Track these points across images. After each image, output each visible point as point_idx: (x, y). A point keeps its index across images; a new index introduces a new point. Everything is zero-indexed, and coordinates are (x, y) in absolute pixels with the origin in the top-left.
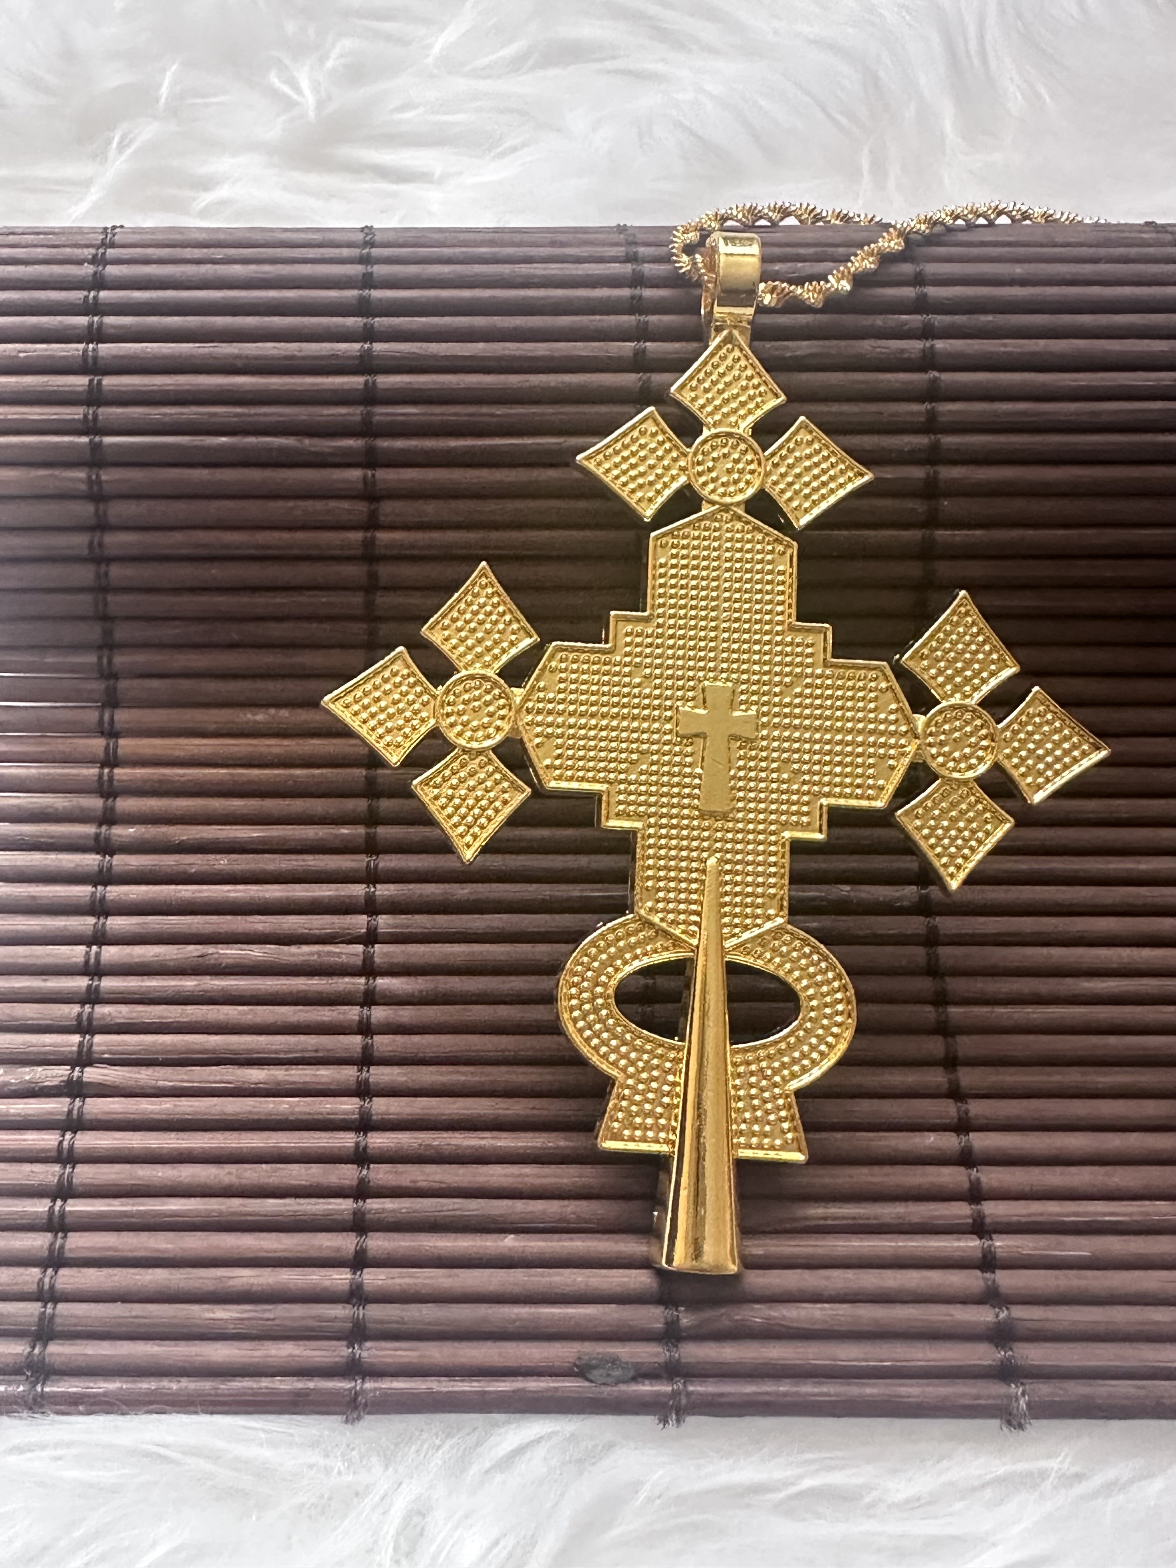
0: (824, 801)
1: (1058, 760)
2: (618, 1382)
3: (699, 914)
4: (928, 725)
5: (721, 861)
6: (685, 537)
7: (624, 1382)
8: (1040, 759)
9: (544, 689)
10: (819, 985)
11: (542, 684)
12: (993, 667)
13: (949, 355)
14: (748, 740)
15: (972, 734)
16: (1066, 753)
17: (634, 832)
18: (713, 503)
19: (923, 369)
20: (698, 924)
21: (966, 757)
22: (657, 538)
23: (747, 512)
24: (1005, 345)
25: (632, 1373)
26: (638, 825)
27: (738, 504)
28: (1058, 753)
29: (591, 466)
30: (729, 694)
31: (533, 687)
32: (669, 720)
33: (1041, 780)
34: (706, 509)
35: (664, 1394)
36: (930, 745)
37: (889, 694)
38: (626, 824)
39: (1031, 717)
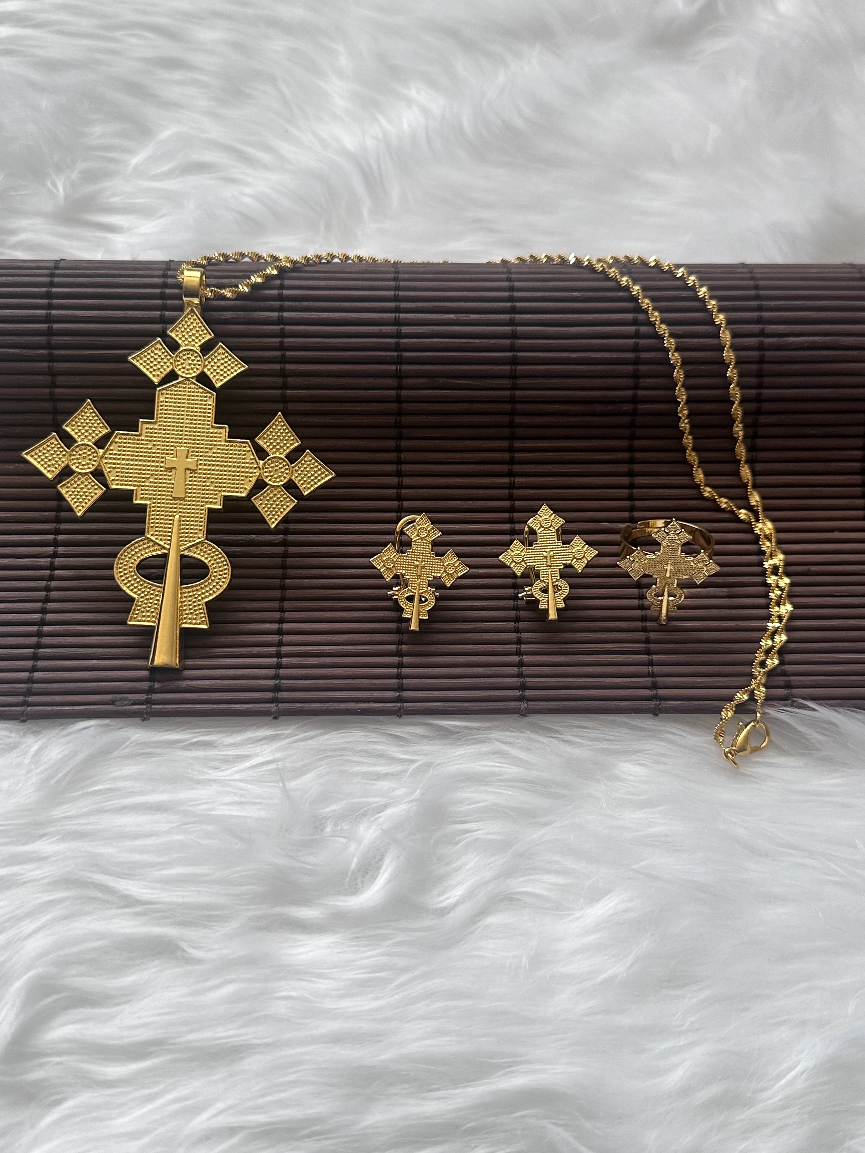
0: (223, 494)
1: (316, 478)
2: (126, 705)
3: (171, 536)
4: (264, 464)
5: (180, 516)
6: (171, 390)
7: (130, 705)
8: (309, 477)
9: (112, 450)
10: (218, 563)
11: (111, 448)
12: (291, 442)
13: (290, 319)
14: (194, 470)
15: (282, 468)
16: (319, 475)
17: (146, 505)
18: (182, 377)
19: (279, 324)
20: (170, 540)
21: (280, 477)
22: (160, 391)
23: (197, 381)
24: (312, 315)
25: (132, 702)
26: (148, 503)
27: (193, 378)
28: (316, 475)
29: (134, 362)
30: (186, 452)
31: (108, 449)
32: (162, 462)
33: (309, 486)
34: (180, 379)
35: (142, 709)
36: (265, 472)
37: (250, 453)
38: (143, 502)
39: (306, 461)
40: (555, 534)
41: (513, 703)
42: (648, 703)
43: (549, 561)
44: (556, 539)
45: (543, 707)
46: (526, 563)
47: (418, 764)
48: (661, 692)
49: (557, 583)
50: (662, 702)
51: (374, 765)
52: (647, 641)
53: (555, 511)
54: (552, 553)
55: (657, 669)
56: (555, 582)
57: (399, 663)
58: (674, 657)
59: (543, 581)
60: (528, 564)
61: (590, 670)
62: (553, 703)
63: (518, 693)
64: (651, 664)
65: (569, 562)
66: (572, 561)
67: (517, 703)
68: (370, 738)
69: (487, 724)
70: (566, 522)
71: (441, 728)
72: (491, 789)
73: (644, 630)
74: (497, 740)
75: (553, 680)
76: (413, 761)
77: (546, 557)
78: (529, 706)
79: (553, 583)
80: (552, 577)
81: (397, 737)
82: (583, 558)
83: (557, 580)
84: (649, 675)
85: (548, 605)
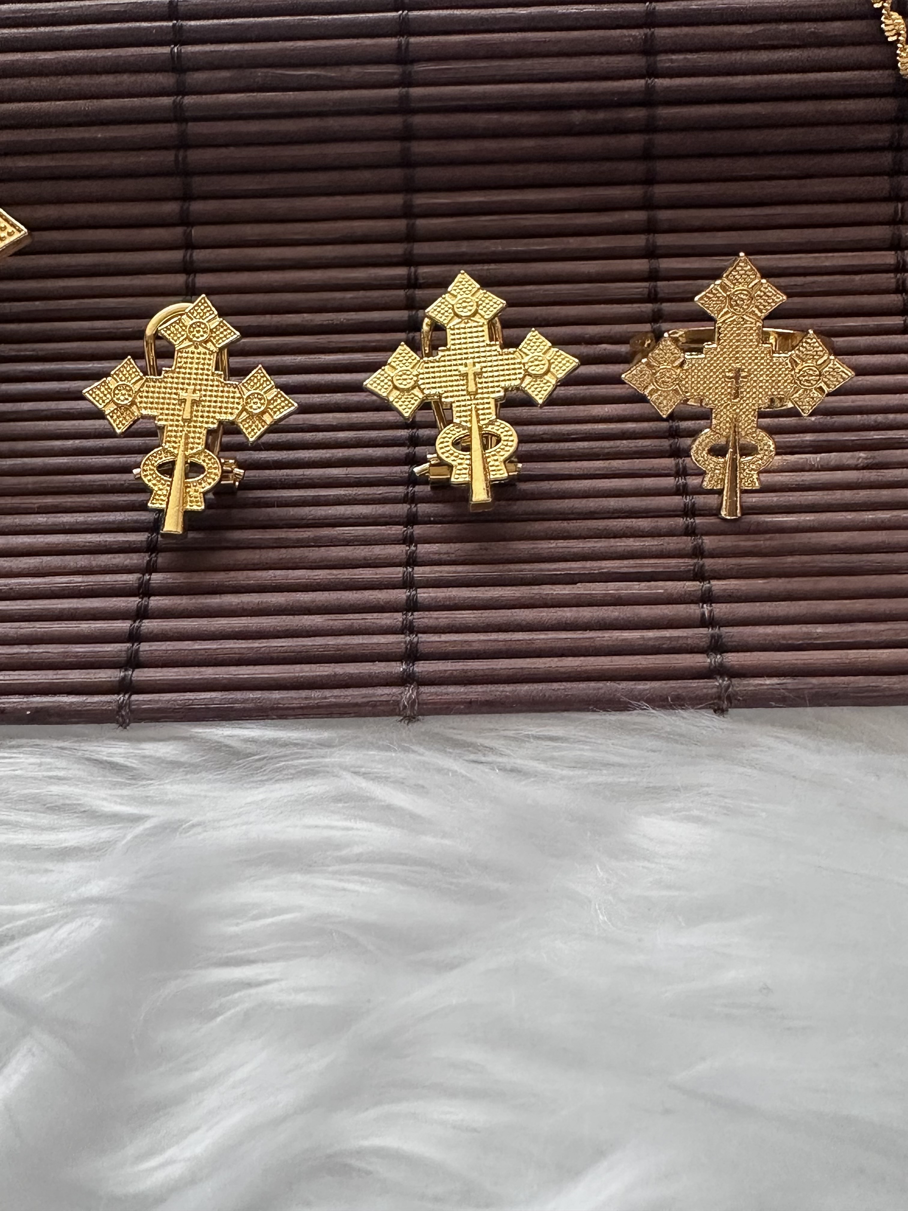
40: (486, 328)
41: (386, 690)
42: (701, 683)
43: (471, 383)
44: (487, 338)
45: (458, 698)
46: (422, 391)
47: (148, 824)
48: (732, 659)
49: (490, 428)
50: (735, 681)
51: (52, 829)
52: (698, 552)
53: (486, 283)
54: (478, 366)
55: (720, 610)
56: (487, 425)
57: (139, 608)
58: (759, 584)
59: (459, 425)
60: (427, 392)
61: (568, 614)
62: (480, 688)
63: (399, 668)
64: (708, 598)
65: (518, 382)
66: (522, 379)
67: (395, 690)
68: (50, 770)
69: (325, 735)
70: (510, 304)
71: (218, 747)
72: (320, 880)
73: (690, 531)
74: (345, 768)
75: (482, 637)
76: (136, 819)
77: (466, 375)
78: (424, 697)
79: (480, 428)
80: (478, 415)
81: (114, 767)
82: (546, 373)
83: (492, 423)
84: (704, 622)
85: (471, 475)
